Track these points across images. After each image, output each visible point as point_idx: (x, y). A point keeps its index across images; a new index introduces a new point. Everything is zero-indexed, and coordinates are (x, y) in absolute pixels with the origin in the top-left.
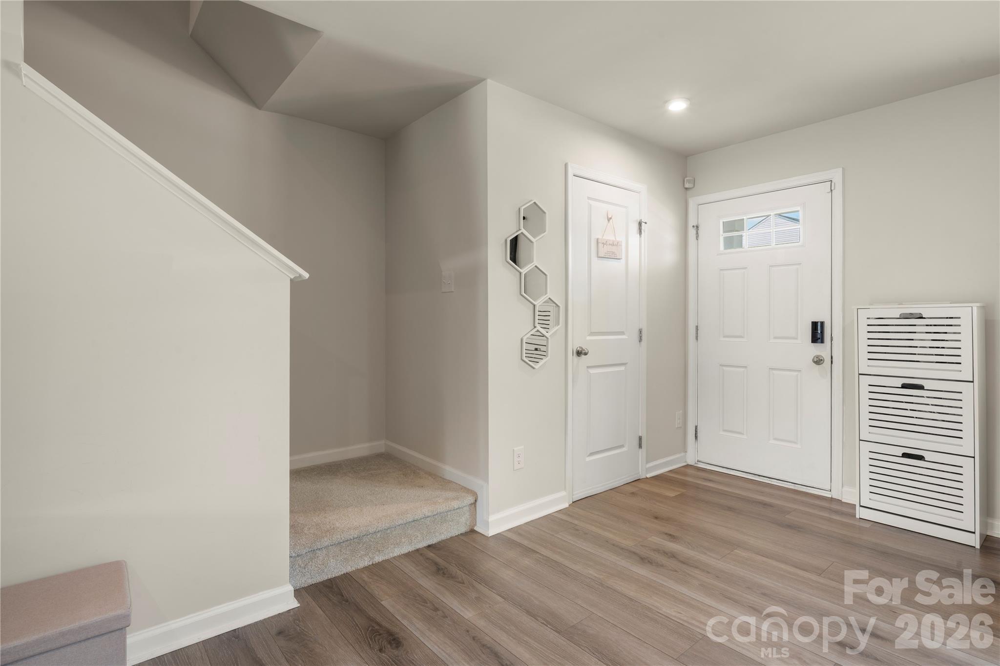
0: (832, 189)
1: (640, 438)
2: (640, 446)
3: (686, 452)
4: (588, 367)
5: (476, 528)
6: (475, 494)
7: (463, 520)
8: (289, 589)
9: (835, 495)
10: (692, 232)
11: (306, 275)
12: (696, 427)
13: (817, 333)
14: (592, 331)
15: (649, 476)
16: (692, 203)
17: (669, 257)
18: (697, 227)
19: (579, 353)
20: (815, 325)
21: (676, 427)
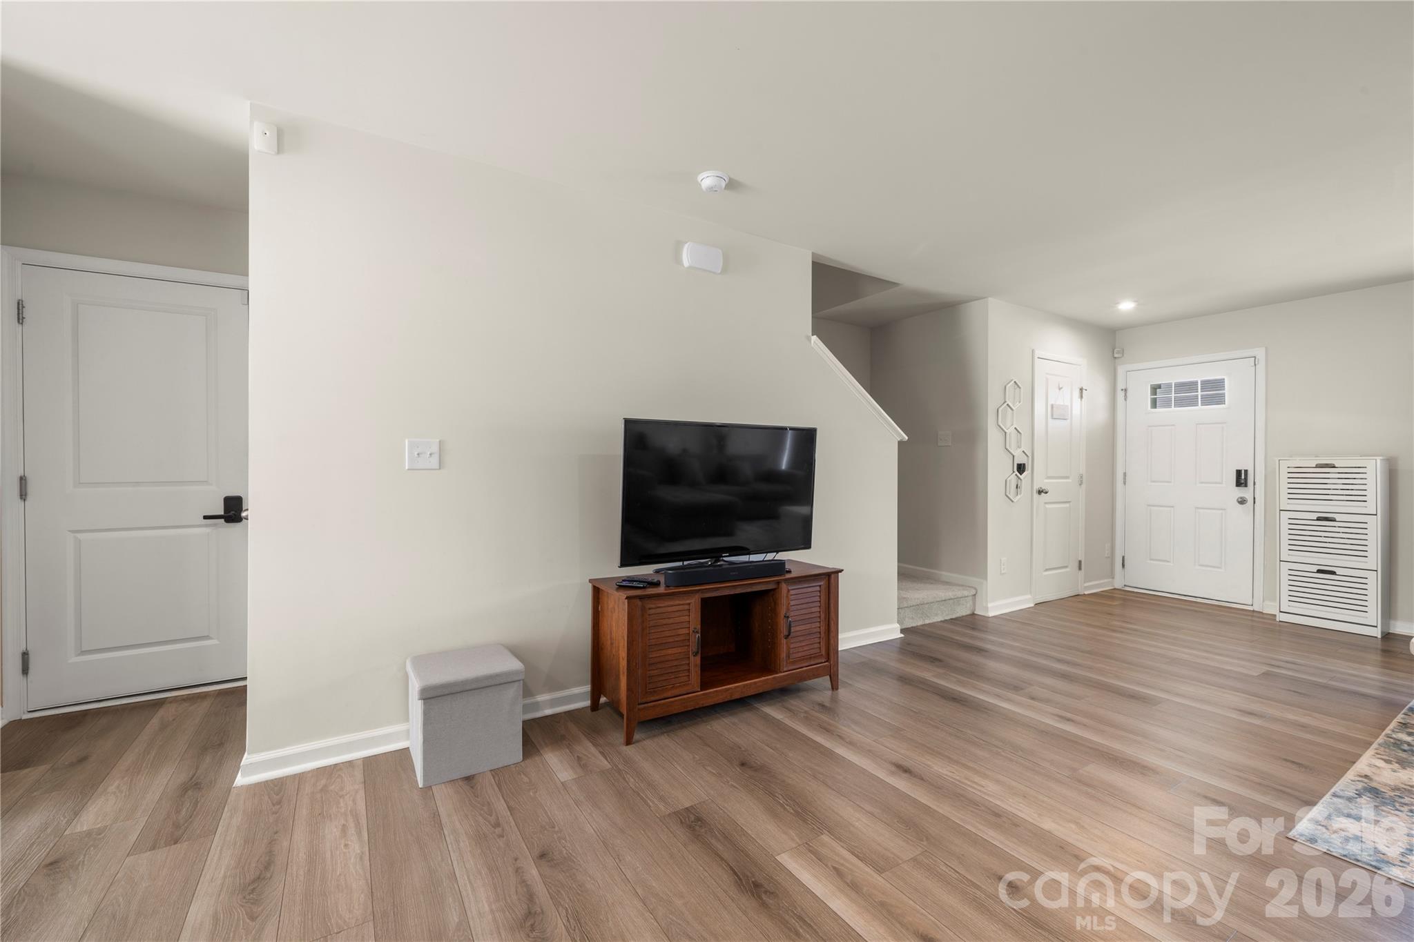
0: (1256, 363)
1: (1080, 562)
2: (1080, 568)
3: (1113, 578)
4: (1046, 503)
5: (976, 613)
6: (975, 589)
7: (968, 605)
8: (897, 626)
9: (1256, 608)
10: (1120, 395)
11: (907, 438)
12: (1123, 557)
13: (1241, 479)
14: (1049, 475)
15: (1086, 593)
16: (1121, 370)
17: (1101, 416)
18: (1126, 390)
19: (1040, 492)
20: (1239, 472)
21: (1106, 555)
